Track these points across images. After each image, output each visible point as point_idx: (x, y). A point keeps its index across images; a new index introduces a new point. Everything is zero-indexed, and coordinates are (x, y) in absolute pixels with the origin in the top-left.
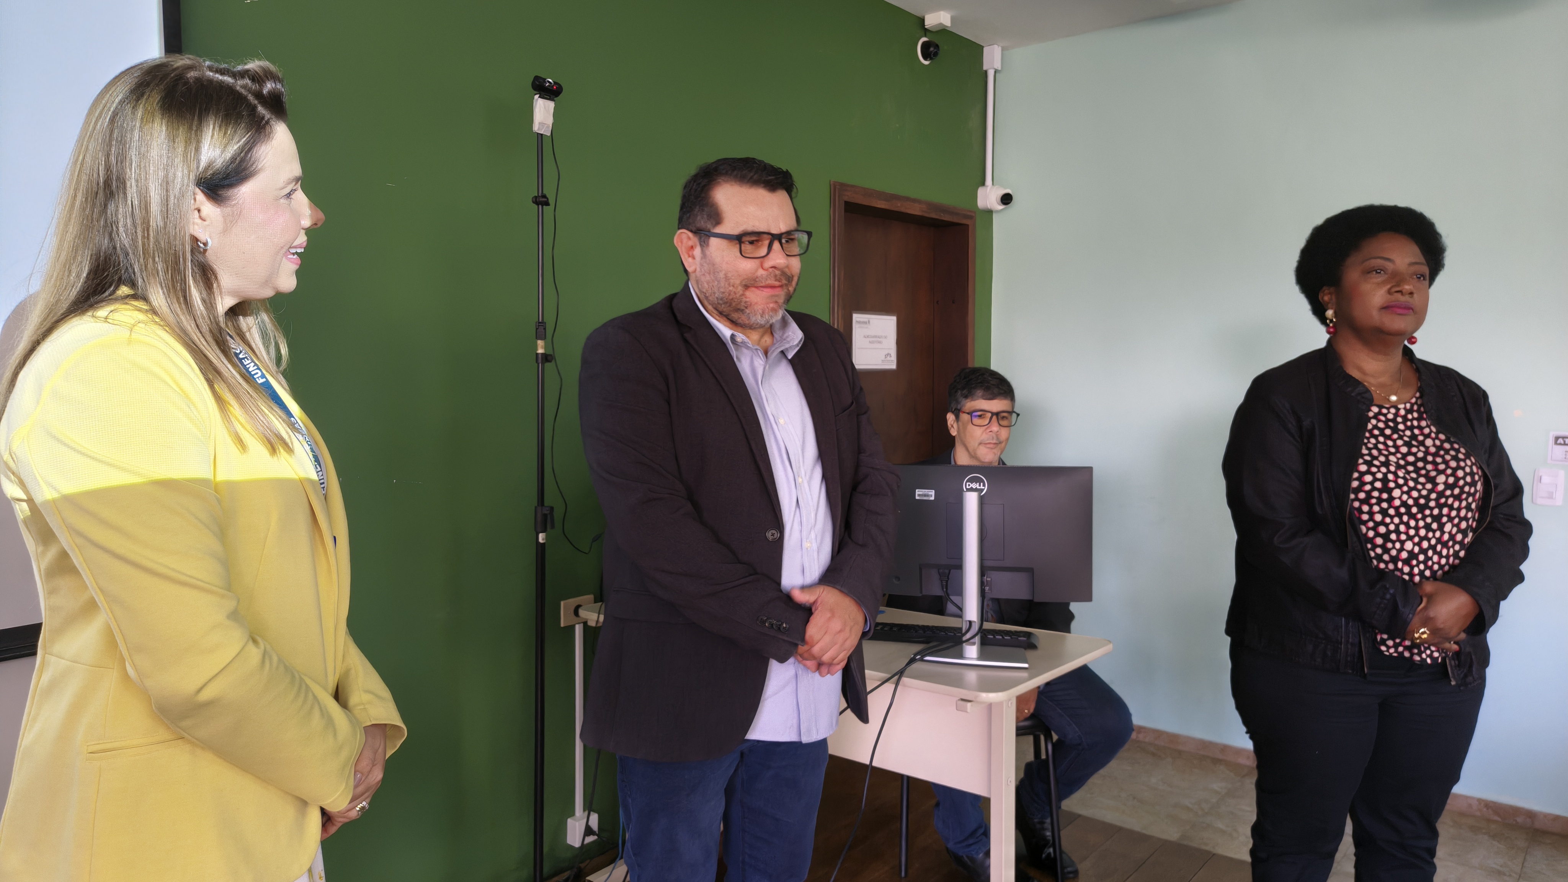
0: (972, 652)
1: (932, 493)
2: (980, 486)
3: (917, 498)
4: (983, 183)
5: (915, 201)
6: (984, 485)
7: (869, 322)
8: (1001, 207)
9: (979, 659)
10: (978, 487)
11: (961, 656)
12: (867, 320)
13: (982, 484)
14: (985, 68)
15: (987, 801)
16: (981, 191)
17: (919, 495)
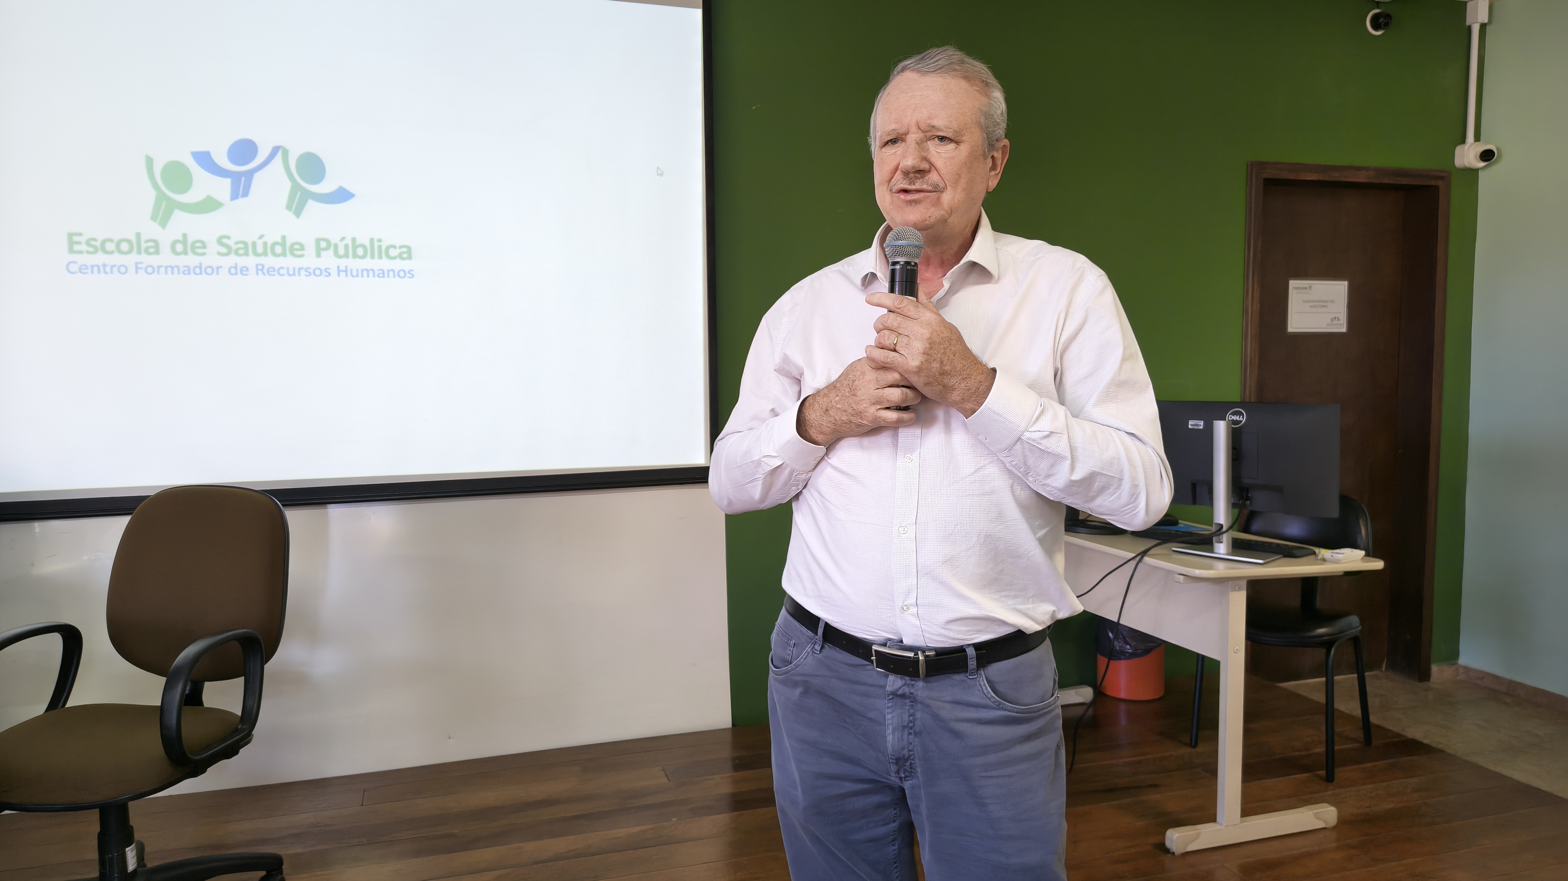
0: (1222, 548)
1: (1202, 423)
2: (1240, 417)
3: (1190, 427)
4: (1463, 141)
5: (1358, 169)
6: (1243, 418)
7: (1310, 287)
8: (1482, 164)
9: (1228, 554)
10: (1238, 419)
11: (1212, 551)
12: (1308, 286)
13: (1241, 417)
14: (1468, 24)
15: (1219, 662)
16: (1459, 150)
17: (1192, 425)
